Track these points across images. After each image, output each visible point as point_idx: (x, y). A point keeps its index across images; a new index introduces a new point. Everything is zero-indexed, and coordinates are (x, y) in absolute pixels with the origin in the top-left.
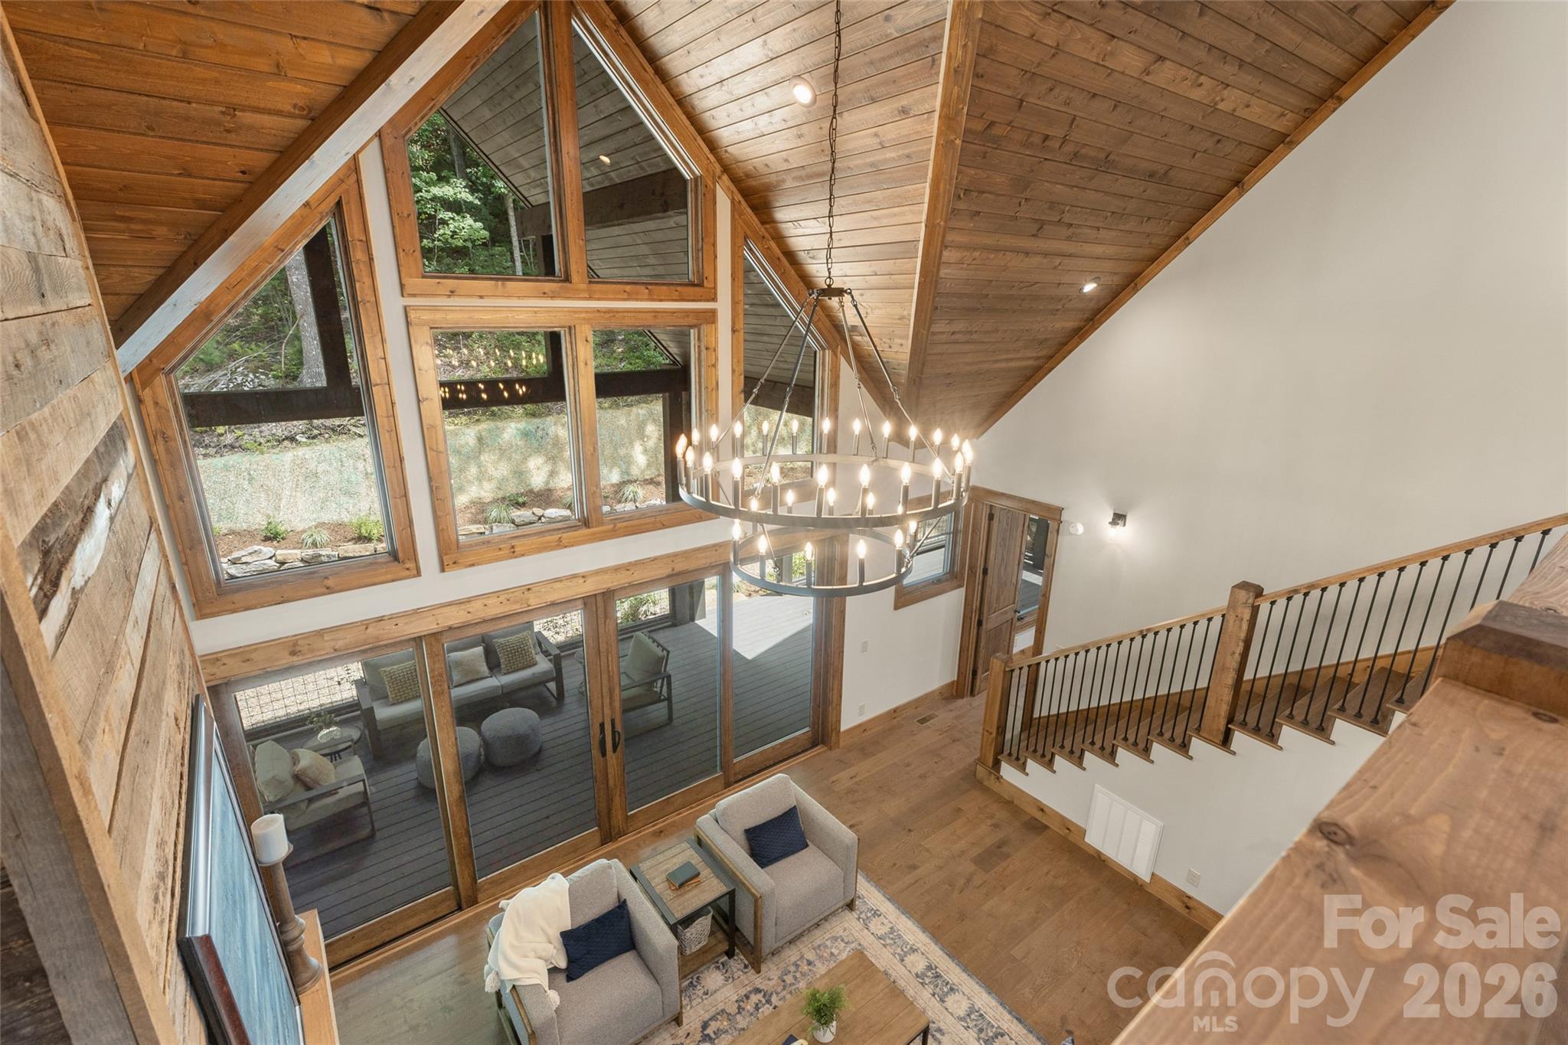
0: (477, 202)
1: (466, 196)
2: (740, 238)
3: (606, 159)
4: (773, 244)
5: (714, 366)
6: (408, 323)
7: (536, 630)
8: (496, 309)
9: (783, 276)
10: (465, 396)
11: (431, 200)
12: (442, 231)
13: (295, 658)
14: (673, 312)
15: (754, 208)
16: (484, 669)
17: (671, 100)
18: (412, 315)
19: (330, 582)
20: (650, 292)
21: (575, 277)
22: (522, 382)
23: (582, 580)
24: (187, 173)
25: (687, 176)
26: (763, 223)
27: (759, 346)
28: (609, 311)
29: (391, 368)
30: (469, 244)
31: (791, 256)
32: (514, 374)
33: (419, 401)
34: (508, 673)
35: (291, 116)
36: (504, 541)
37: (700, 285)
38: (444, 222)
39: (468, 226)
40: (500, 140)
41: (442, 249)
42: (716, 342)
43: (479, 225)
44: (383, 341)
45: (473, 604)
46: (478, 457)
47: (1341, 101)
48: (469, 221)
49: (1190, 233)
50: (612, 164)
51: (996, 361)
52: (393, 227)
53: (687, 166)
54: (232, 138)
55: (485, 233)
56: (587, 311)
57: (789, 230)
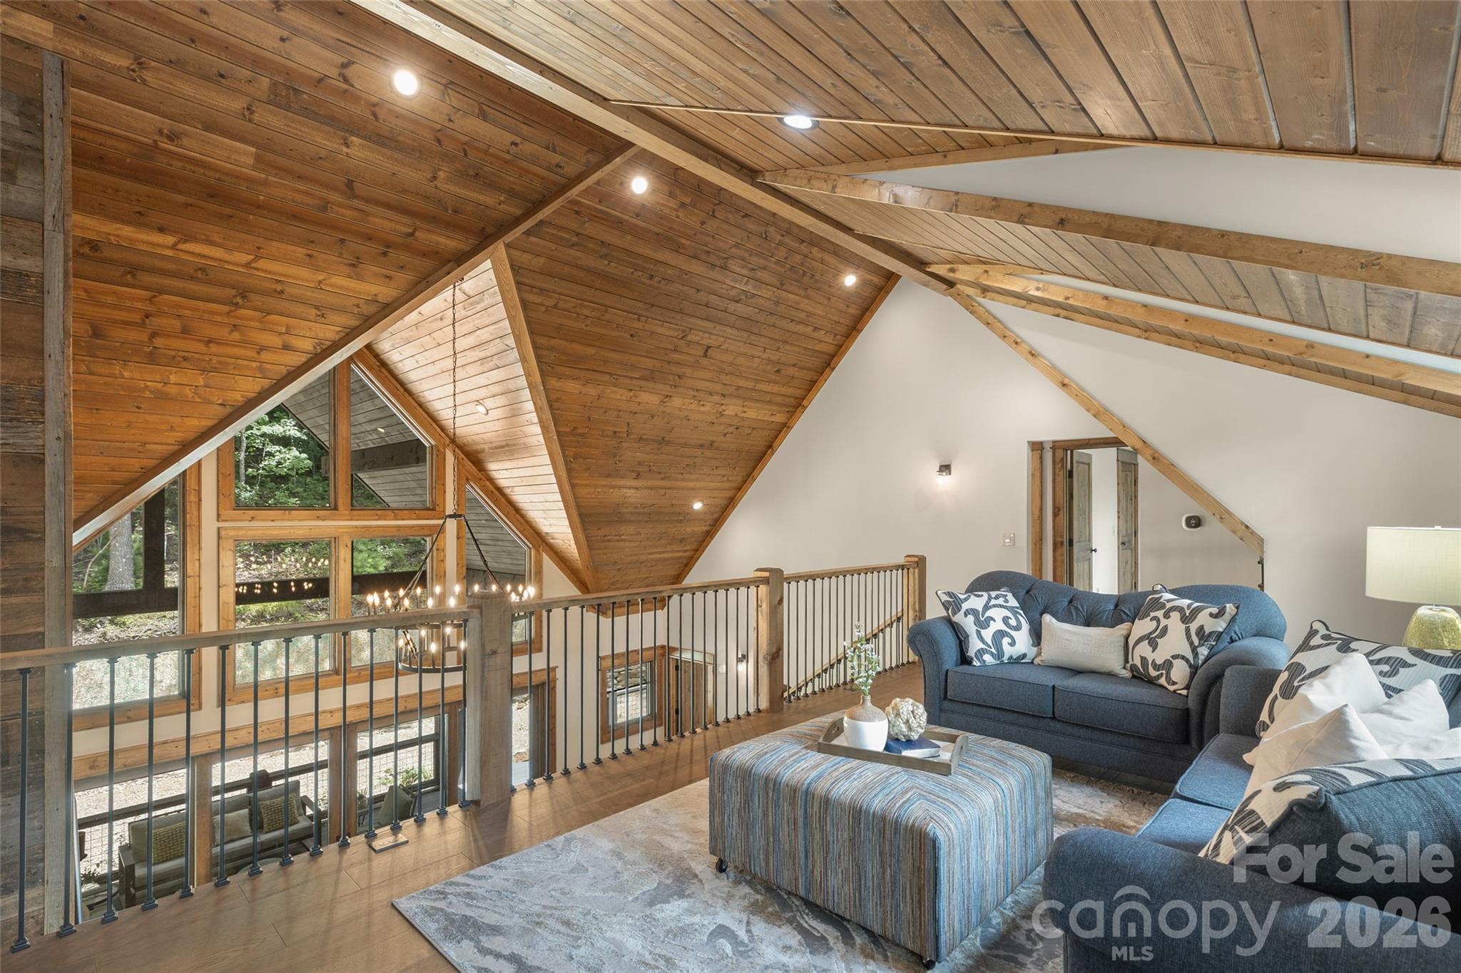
0: (305, 437)
1: (294, 432)
2: (462, 480)
3: (382, 430)
4: (488, 483)
5: (442, 561)
6: (219, 537)
7: (301, 795)
8: (281, 528)
9: (495, 502)
10: (259, 591)
11: (262, 436)
12: (266, 463)
13: (93, 771)
14: (413, 527)
15: (473, 462)
16: (247, 828)
17: (415, 405)
18: (223, 533)
19: (130, 714)
20: (396, 515)
21: (341, 506)
22: (309, 581)
23: (329, 715)
24: (113, 470)
25: (427, 444)
26: (480, 471)
27: (497, 548)
28: (365, 527)
29: (203, 566)
30: (293, 473)
31: (499, 490)
32: (302, 576)
33: (219, 586)
34: (270, 831)
35: (173, 445)
36: (270, 685)
37: (434, 509)
38: (271, 455)
39: (292, 457)
40: (311, 414)
41: (266, 476)
42: (445, 545)
43: (304, 456)
44: (200, 549)
45: (239, 732)
46: (275, 661)
47: (805, 408)
48: (295, 452)
49: (755, 473)
50: (385, 433)
51: (651, 554)
52: (218, 481)
53: (427, 440)
54: (141, 455)
55: (309, 463)
56: (348, 527)
57: (495, 475)
